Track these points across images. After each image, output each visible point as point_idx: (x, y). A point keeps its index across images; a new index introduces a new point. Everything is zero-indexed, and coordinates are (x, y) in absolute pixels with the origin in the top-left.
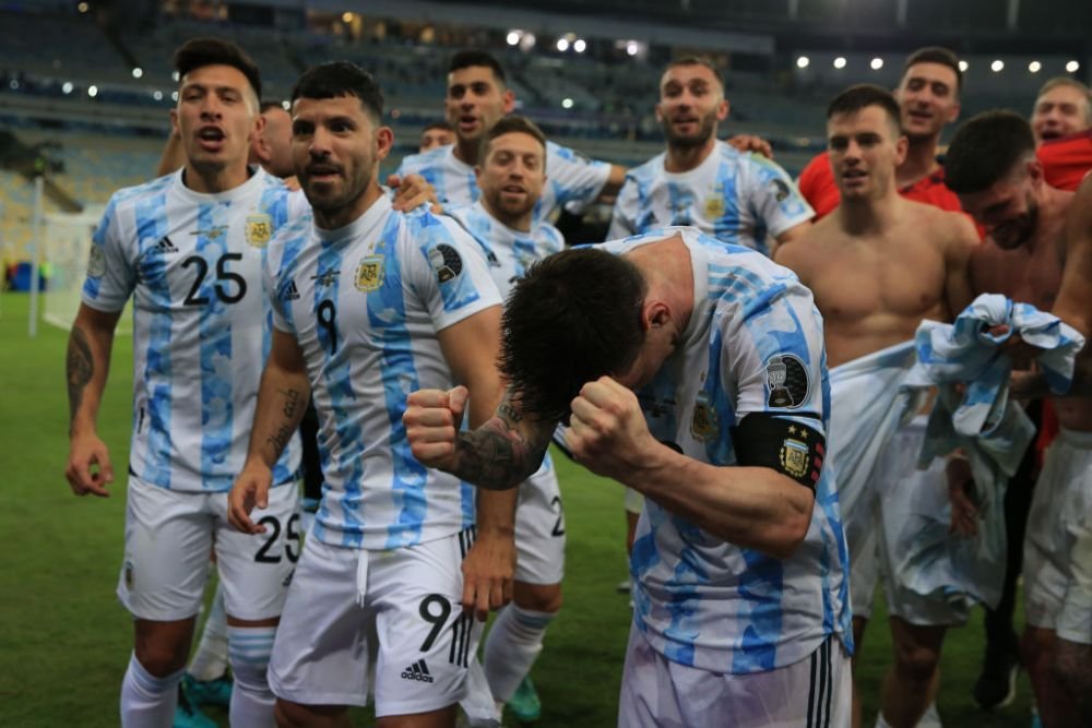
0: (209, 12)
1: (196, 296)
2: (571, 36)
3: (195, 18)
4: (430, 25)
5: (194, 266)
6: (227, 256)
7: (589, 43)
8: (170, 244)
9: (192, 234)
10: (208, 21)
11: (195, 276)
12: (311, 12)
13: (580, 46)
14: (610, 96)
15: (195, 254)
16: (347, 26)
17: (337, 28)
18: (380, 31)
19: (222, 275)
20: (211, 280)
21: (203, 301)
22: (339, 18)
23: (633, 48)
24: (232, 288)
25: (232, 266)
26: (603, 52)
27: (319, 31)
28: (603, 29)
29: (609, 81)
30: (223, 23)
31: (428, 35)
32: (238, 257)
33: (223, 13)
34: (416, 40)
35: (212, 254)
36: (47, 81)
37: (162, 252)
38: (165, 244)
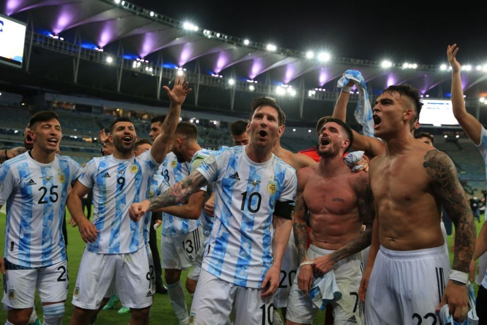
0: (69, 107)
1: (43, 200)
2: (194, 119)
3: (63, 109)
4: (147, 113)
5: (43, 190)
6: (54, 187)
7: (200, 120)
8: (33, 182)
9: (40, 178)
10: (68, 110)
11: (43, 193)
12: (105, 108)
13: (197, 121)
14: (208, 138)
15: (43, 186)
16: (118, 113)
17: (114, 113)
18: (129, 115)
19: (52, 193)
20: (48, 194)
21: (46, 202)
22: (115, 110)
23: (215, 123)
24: (54, 197)
25: (55, 190)
26: (205, 123)
27: (108, 114)
28: (205, 116)
29: (207, 133)
30: (73, 111)
31: (145, 117)
32: (56, 187)
33: (74, 107)
34: (141, 119)
35: (48, 186)
36: (8, 129)
37: (31, 184)
38: (32, 182)
